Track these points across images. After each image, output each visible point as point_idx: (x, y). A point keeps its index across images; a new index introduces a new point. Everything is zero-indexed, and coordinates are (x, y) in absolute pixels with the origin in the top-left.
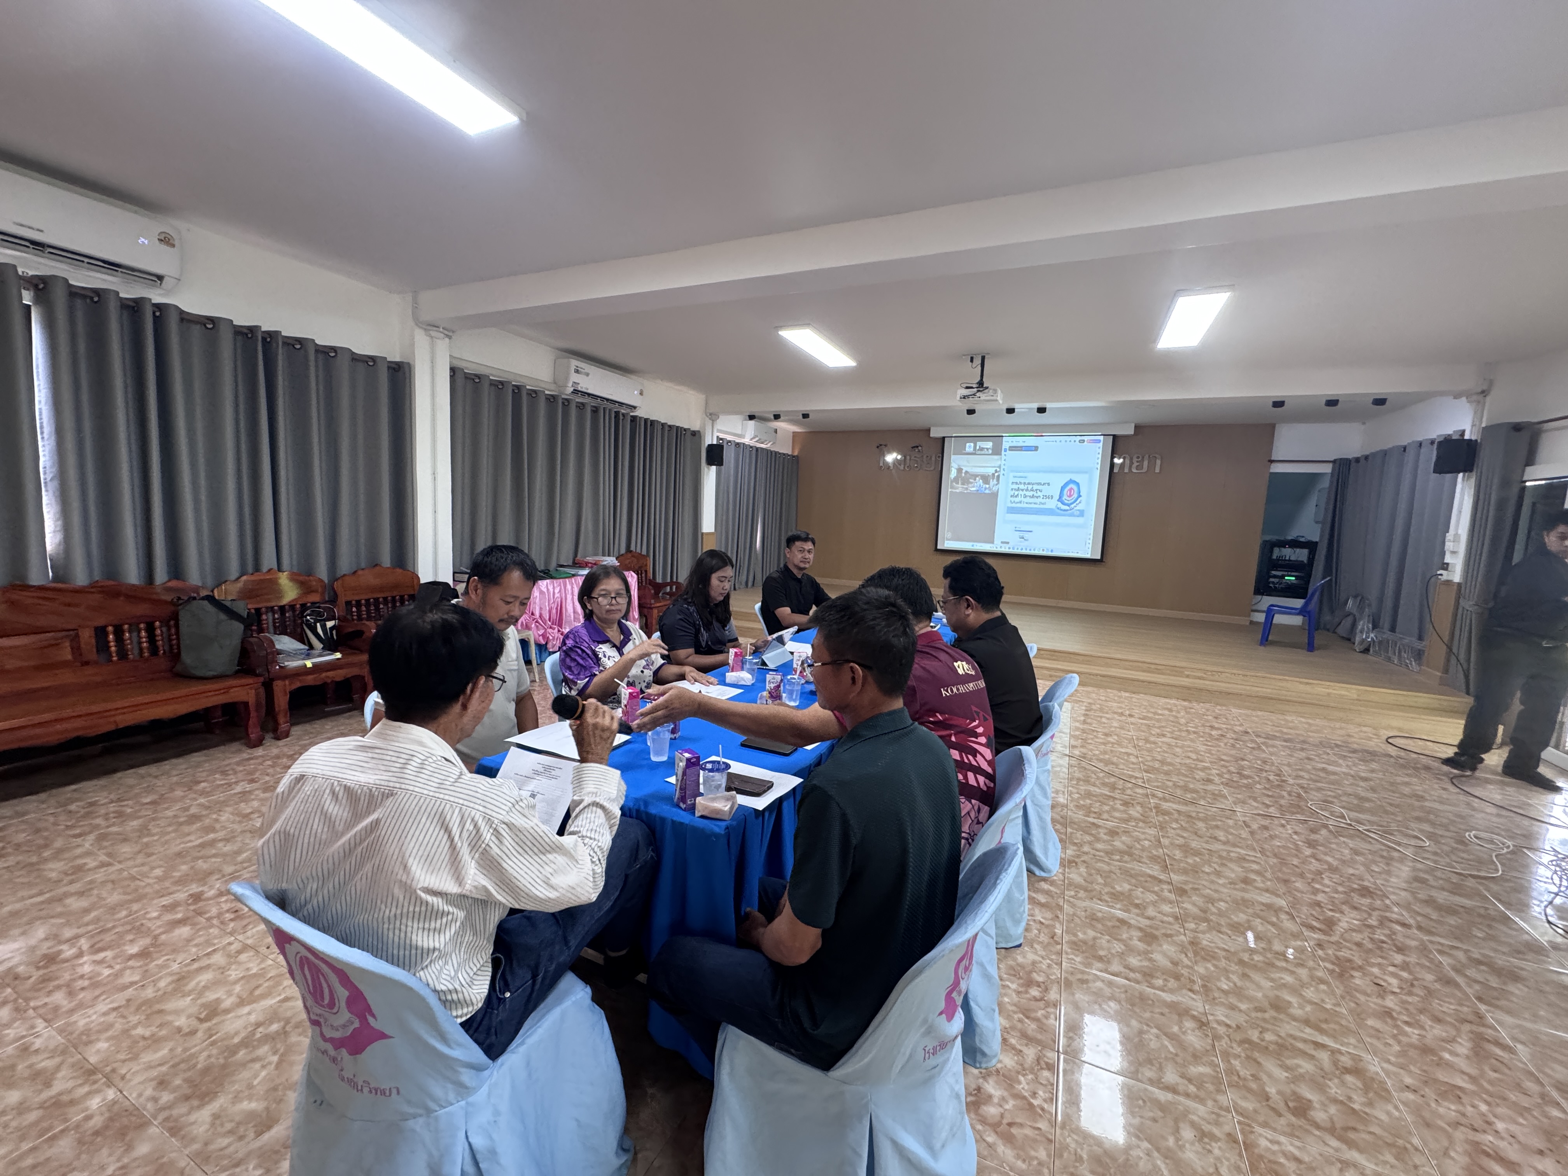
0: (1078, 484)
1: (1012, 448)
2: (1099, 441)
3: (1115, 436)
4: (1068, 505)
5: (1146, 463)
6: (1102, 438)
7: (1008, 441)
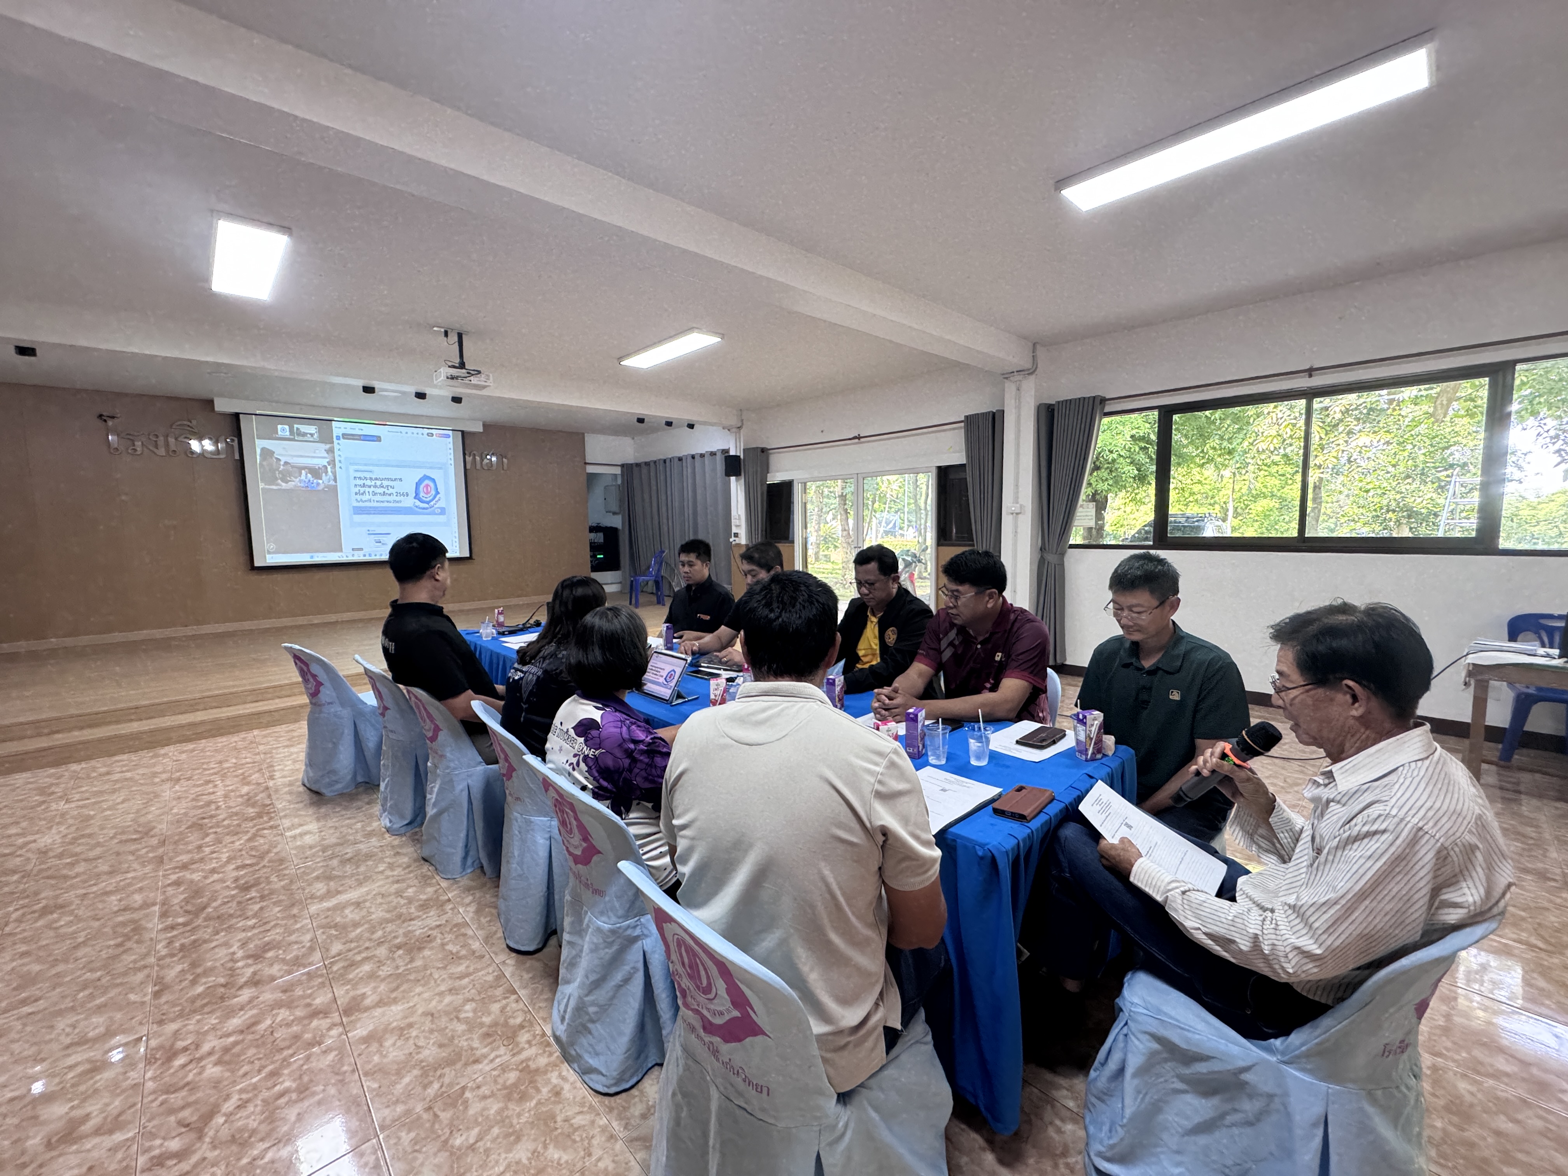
0: (433, 480)
2: (448, 436)
3: (463, 432)
4: (428, 503)
6: (450, 433)
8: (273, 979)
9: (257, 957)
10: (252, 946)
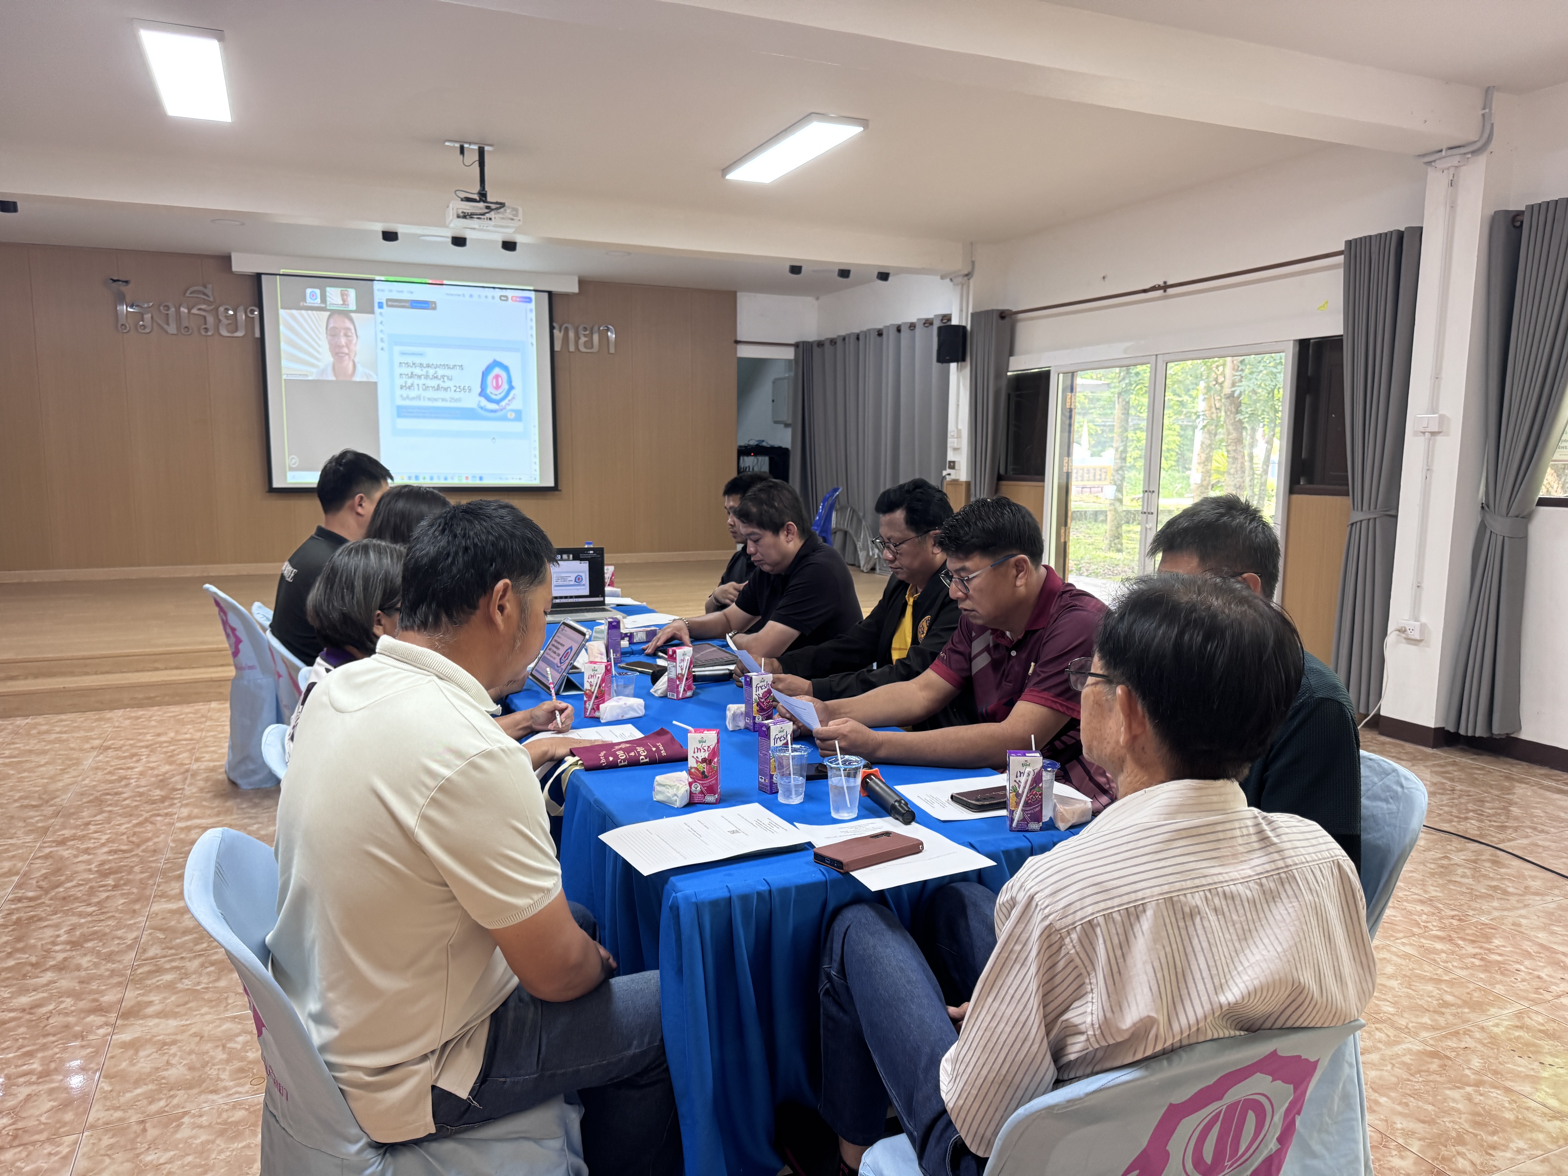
0: (506, 368)
1: (393, 303)
2: (529, 300)
3: (550, 294)
4: (497, 402)
5: (596, 337)
6: (532, 295)
7: (382, 290)
8: (78, 968)
9: (75, 944)
10: (78, 933)
